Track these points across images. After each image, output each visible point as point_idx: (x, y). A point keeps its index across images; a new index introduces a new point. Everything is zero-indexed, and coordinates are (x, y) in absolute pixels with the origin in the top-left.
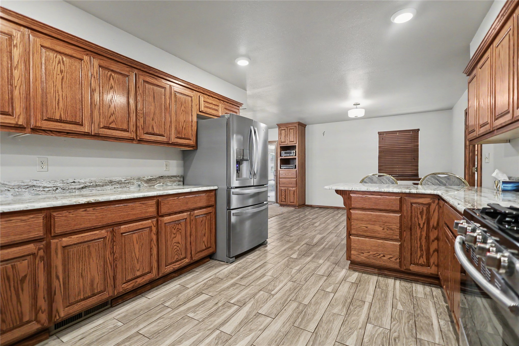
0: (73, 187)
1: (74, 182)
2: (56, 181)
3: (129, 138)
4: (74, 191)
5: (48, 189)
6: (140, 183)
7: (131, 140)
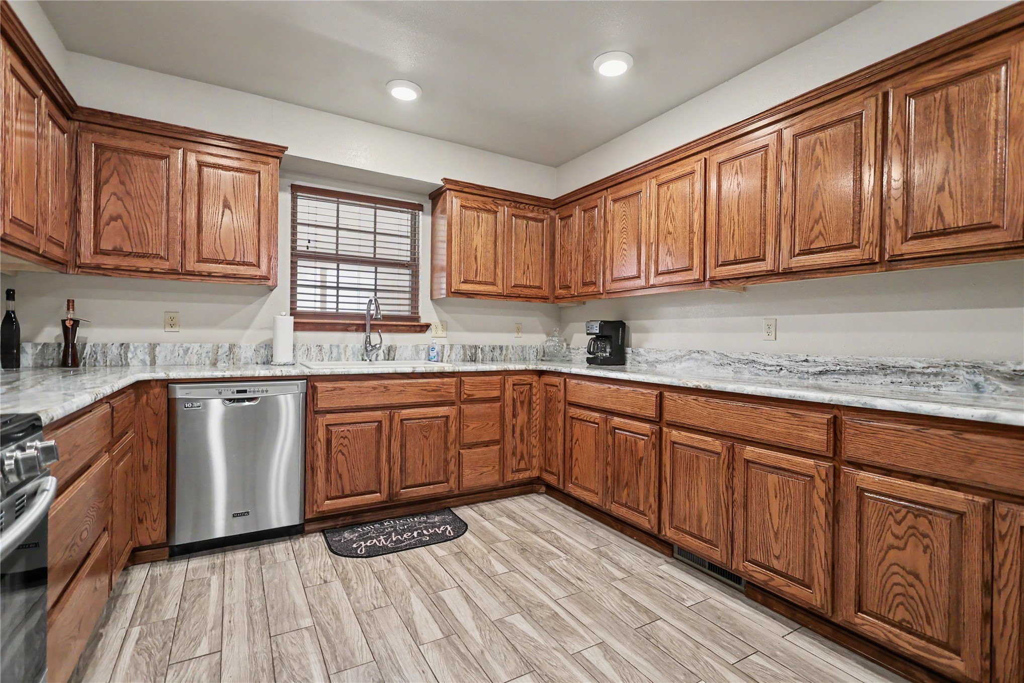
0: (805, 370)
1: (806, 361)
2: (780, 357)
3: (859, 263)
4: (806, 376)
5: (769, 368)
6: (980, 379)
7: (869, 264)
